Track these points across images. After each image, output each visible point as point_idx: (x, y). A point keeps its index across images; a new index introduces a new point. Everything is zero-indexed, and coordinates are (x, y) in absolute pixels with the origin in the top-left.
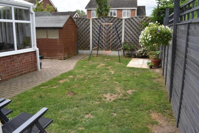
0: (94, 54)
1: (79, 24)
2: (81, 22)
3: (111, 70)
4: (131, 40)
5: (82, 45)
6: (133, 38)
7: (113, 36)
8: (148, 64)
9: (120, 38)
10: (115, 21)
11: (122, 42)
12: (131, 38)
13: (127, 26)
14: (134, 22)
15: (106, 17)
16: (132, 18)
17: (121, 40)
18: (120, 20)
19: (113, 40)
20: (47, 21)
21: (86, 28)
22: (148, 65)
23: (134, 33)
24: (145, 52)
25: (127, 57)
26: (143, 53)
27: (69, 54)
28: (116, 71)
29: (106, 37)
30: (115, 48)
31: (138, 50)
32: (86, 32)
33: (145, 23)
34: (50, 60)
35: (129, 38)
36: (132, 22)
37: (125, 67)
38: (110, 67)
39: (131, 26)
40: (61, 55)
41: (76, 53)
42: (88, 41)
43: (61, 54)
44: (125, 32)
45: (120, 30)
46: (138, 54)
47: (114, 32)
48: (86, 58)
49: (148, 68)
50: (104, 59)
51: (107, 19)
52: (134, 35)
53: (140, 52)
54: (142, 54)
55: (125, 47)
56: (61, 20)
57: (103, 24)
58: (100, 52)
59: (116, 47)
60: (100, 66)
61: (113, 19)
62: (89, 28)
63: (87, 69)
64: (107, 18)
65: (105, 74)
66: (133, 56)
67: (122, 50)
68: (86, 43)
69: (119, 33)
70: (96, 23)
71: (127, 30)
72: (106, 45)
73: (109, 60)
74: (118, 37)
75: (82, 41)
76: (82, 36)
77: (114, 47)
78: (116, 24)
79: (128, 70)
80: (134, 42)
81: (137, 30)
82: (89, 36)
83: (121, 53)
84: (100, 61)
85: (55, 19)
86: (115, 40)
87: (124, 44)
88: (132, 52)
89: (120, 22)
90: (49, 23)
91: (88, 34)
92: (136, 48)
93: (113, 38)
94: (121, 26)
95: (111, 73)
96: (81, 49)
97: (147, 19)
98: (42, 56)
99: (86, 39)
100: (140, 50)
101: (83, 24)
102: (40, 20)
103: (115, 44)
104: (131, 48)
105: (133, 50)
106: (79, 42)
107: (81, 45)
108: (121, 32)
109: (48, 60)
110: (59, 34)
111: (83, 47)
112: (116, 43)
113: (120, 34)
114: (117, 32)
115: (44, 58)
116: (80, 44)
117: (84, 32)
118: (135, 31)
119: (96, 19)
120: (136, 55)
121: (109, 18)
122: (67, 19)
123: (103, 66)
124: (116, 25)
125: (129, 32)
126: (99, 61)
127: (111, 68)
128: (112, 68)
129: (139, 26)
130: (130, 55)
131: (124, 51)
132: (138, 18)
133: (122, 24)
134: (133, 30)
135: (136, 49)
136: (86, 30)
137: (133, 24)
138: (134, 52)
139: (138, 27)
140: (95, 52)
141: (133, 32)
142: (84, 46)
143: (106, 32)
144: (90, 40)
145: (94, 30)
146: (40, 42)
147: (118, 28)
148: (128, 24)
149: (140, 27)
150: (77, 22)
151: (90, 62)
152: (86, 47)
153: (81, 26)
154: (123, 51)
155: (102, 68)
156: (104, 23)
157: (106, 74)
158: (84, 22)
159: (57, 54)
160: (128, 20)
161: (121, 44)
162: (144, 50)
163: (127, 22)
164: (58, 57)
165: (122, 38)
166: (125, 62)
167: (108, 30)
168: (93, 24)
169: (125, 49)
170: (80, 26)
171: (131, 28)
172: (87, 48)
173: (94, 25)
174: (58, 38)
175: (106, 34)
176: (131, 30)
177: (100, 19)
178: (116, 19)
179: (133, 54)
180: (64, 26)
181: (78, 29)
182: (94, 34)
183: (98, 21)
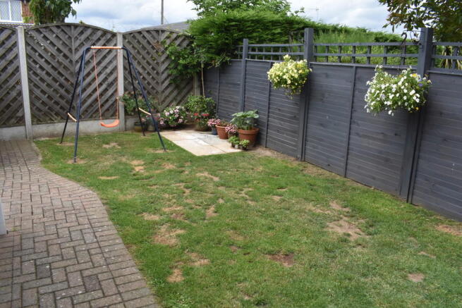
0: (40, 137)
6: (145, 83)
10: (95, 38)
11: (120, 94)
14: (144, 42)
16: (140, 33)
17: (117, 90)
18: (109, 36)
23: (145, 69)
25: (139, 130)
26: (179, 118)
32: (5, 68)
36: (138, 42)
44: (124, 68)
45: (110, 62)
46: (167, 122)
49: (239, 150)
51: (71, 32)
52: (146, 76)
53: (171, 115)
57: (93, 47)
61: (89, 32)
62: (16, 57)
64: (73, 27)
67: (122, 116)
70: (38, 43)
81: (153, 64)
89: (109, 41)
91: (13, 74)
94: (114, 51)
97: (174, 36)
99: (8, 93)
100: (172, 112)
103: (102, 100)
108: (115, 69)
113: (111, 73)
118: (148, 65)
119: (37, 30)
120: (162, 123)
121: (79, 30)
129: (157, 52)
130: (144, 126)
131: (126, 117)
132: (152, 32)
134: (144, 63)
137: (143, 47)
138: (155, 118)
139: (155, 55)
141: (143, 67)
145: (33, 64)
149: (159, 55)
152: (9, 118)
160: (130, 38)
162: (182, 110)
163: (129, 42)
165: (117, 84)
167: (77, 62)
168: (27, 43)
171: (139, 57)
173: (33, 48)
175: (71, 73)
177: (51, 30)
178: (99, 33)
182: (33, 76)
183: (45, 37)
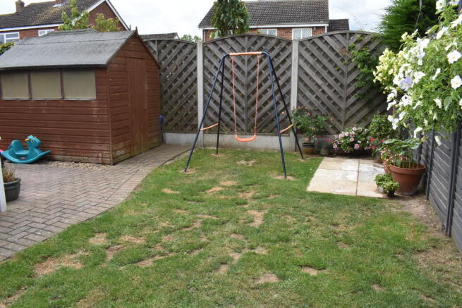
0: (210, 145)
1: (165, 57)
2: (171, 52)
3: (252, 208)
4: (317, 103)
5: (176, 119)
6: (324, 98)
7: (266, 92)
8: (380, 180)
9: (284, 98)
10: (269, 47)
11: (292, 109)
12: (317, 97)
13: (306, 61)
14: (326, 49)
15: (243, 37)
16: (321, 38)
17: (289, 104)
18: (283, 44)
19: (266, 103)
20: (64, 49)
21: (186, 69)
22: (379, 185)
23: (326, 81)
24: (363, 139)
25: (307, 153)
26: (355, 142)
27: (130, 146)
28: (271, 212)
29: (243, 96)
30: (271, 126)
31: (339, 133)
32: (187, 79)
33: (359, 51)
34: (72, 165)
35: (313, 98)
36: (319, 49)
37: (303, 194)
38: (250, 195)
39: (319, 61)
40: (106, 150)
41: (155, 141)
42: (192, 108)
43: (103, 147)
44: (300, 79)
45: (284, 73)
46: (339, 146)
47: (266, 80)
48: (182, 157)
49: (381, 196)
50: (235, 161)
51: (245, 43)
52: (326, 89)
53: (345, 137)
54: (352, 144)
55: (298, 124)
56: (107, 45)
57: (231, 54)
58: (226, 138)
59: (274, 123)
60: (219, 189)
61: (263, 40)
62: (195, 69)
63: (172, 201)
64: (246, 38)
65: (230, 227)
66: (323, 151)
67: (292, 134)
68: (187, 114)
69: (281, 83)
70: (215, 55)
71: (307, 74)
72: (244, 117)
73: (251, 163)
74: (279, 95)
75: (175, 108)
76: (176, 91)
77: (267, 125)
78: (272, 54)
79: (312, 208)
80: (328, 109)
81: (337, 74)
82: (195, 93)
83: (288, 142)
84: (221, 169)
85: (88, 43)
86: (271, 103)
87: (297, 115)
88: (322, 139)
89: (283, 50)
90: (70, 52)
91: (192, 85)
92: (334, 128)
93: (265, 98)
94: (288, 60)
95: (252, 221)
96: (171, 131)
97: (366, 39)
98: (49, 154)
99: (187, 102)
100: (346, 134)
101: (176, 57)
102: (45, 47)
103: (271, 115)
104: (318, 127)
105: (323, 133)
106: (165, 108)
107: (172, 119)
108: (289, 80)
109: (65, 164)
110: (96, 85)
111: (177, 124)
112: (273, 113)
113: (284, 85)
114: (277, 80)
115: (54, 160)
116: (168, 117)
117: (180, 80)
118: (329, 77)
119: (214, 43)
120: (335, 146)
121: (253, 40)
122: (123, 41)
123: (227, 191)
124: (271, 61)
125: (311, 78)
126: (219, 169)
127: (254, 198)
128: (258, 198)
129: (342, 60)
130: (316, 148)
131: (298, 135)
132: (339, 37)
133: (290, 55)
134: (325, 74)
135: (332, 131)
136: (185, 75)
137: (325, 55)
138: (329, 139)
139: (340, 64)
140: (212, 138)
141: (323, 79)
142: (180, 121)
143: (244, 80)
144: (196, 104)
145: (209, 76)
146: (44, 112)
147: (278, 67)
148: (307, 56)
149: (345, 64)
150: (160, 52)
151: (190, 172)
152: (186, 125)
153: (171, 62)
154: (295, 135)
155: (223, 197)
156: (235, 51)
157: (234, 227)
158: (181, 51)
159: (93, 148)
160: (308, 45)
161: (288, 115)
162: (359, 134)
163: (307, 49)
164: (96, 155)
165: (290, 98)
166: (302, 172)
167: (249, 73)
168: (204, 56)
169: (299, 131)
170: (169, 65)
171: (318, 67)
172: (189, 128)
173: (209, 61)
174: (95, 97)
175: (243, 85)
176: (318, 73)
177: (226, 42)
178: (273, 42)
179: (324, 146)
180: (110, 62)
181: (163, 74)
182: (208, 87)
183: (221, 50)
